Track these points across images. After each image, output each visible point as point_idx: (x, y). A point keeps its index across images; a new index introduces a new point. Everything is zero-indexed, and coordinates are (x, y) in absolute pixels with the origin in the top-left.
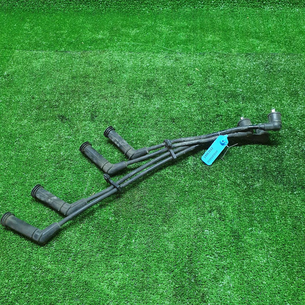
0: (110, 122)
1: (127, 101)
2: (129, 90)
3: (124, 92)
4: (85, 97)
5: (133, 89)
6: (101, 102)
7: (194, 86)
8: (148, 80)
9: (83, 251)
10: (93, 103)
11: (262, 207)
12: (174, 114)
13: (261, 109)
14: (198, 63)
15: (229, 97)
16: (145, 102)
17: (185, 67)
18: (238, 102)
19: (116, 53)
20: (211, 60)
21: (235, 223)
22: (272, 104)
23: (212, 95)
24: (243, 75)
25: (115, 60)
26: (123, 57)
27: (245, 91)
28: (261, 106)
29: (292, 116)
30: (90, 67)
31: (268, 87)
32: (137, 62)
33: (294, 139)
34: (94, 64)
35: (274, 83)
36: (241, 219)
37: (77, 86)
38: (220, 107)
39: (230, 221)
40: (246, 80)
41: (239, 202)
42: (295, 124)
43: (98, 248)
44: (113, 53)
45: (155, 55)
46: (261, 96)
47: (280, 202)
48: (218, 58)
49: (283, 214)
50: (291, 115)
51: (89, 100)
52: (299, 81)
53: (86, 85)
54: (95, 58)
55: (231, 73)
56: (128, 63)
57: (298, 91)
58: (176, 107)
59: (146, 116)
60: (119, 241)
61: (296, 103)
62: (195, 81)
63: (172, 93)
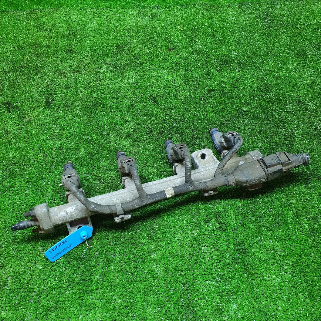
0: (72, 106)
1: (93, 75)
2: (94, 60)
3: (87, 65)
4: (36, 74)
5: (99, 59)
6: (58, 80)
7: (177, 50)
8: (118, 46)
9: (48, 288)
10: (48, 82)
11: (271, 208)
12: (155, 90)
13: (262, 78)
14: (181, 19)
15: (222, 63)
16: (116, 76)
17: (164, 25)
18: (233, 70)
19: (74, 11)
20: (196, 14)
21: (239, 233)
22: (274, 70)
23: (200, 62)
24: (237, 33)
25: (74, 20)
26: (84, 15)
27: (240, 55)
28: (262, 73)
29: (300, 85)
30: (42, 33)
31: (269, 48)
32: (102, 22)
33: (304, 115)
34: (46, 27)
35: (276, 41)
36: (246, 227)
37: (25, 59)
38: (211, 79)
39: (232, 230)
40: (241, 40)
41: (242, 204)
42: (304, 95)
43: (68, 282)
44: (70, 11)
45: (124, 11)
46: (261, 60)
47: (293, 199)
48: (205, 12)
49: (297, 215)
50: (299, 83)
51: (41, 78)
52: (306, 36)
53: (38, 58)
54: (47, 19)
55: (222, 31)
56: (90, 24)
57: (305, 51)
58: (157, 81)
59: (118, 96)
60: (94, 271)
61: (304, 66)
62: (178, 45)
63: (150, 62)
